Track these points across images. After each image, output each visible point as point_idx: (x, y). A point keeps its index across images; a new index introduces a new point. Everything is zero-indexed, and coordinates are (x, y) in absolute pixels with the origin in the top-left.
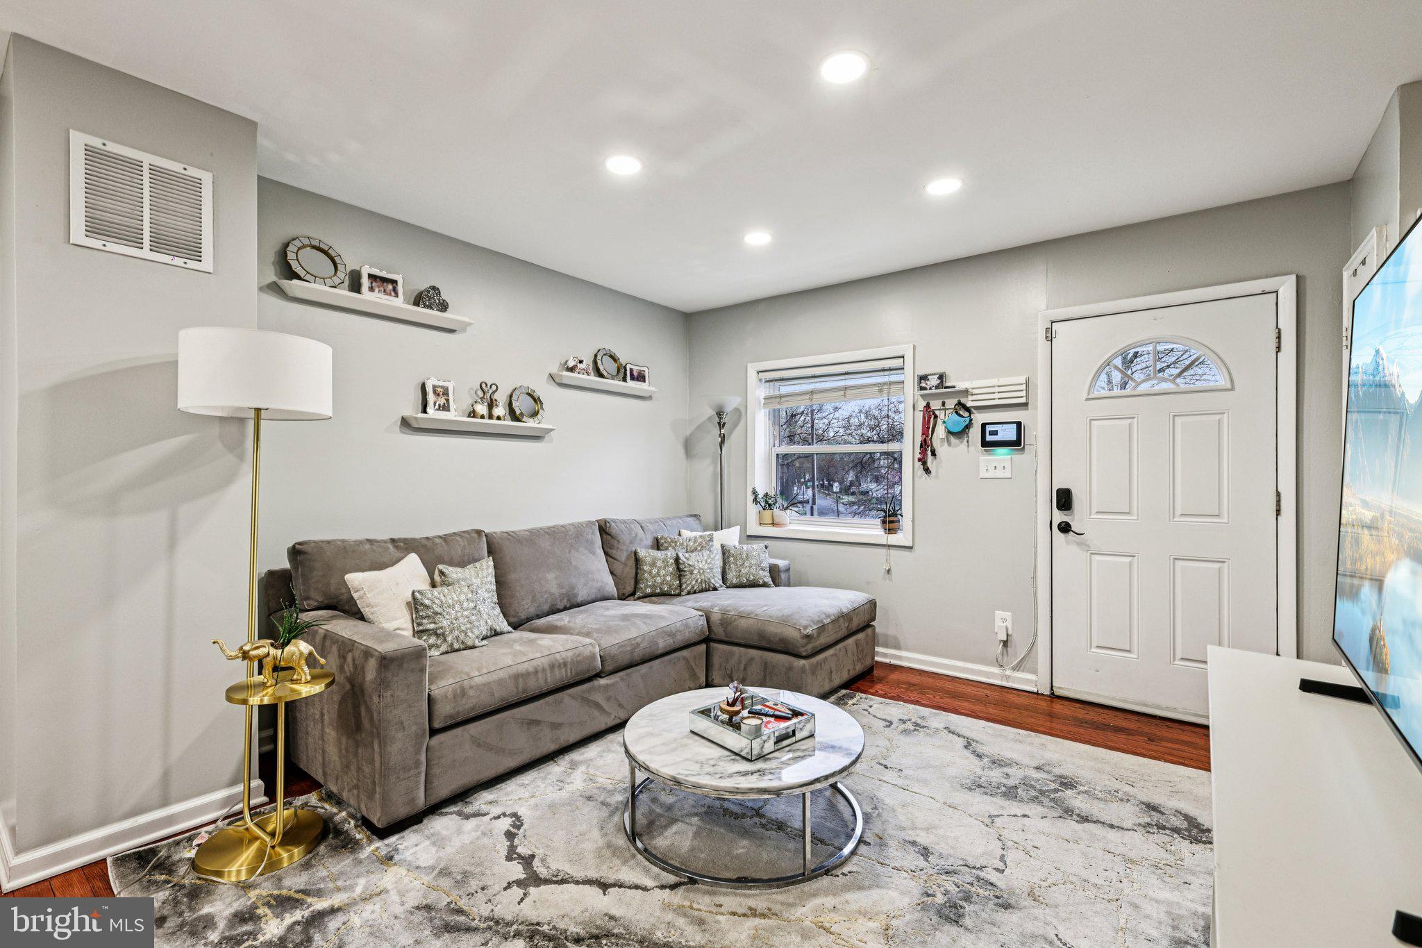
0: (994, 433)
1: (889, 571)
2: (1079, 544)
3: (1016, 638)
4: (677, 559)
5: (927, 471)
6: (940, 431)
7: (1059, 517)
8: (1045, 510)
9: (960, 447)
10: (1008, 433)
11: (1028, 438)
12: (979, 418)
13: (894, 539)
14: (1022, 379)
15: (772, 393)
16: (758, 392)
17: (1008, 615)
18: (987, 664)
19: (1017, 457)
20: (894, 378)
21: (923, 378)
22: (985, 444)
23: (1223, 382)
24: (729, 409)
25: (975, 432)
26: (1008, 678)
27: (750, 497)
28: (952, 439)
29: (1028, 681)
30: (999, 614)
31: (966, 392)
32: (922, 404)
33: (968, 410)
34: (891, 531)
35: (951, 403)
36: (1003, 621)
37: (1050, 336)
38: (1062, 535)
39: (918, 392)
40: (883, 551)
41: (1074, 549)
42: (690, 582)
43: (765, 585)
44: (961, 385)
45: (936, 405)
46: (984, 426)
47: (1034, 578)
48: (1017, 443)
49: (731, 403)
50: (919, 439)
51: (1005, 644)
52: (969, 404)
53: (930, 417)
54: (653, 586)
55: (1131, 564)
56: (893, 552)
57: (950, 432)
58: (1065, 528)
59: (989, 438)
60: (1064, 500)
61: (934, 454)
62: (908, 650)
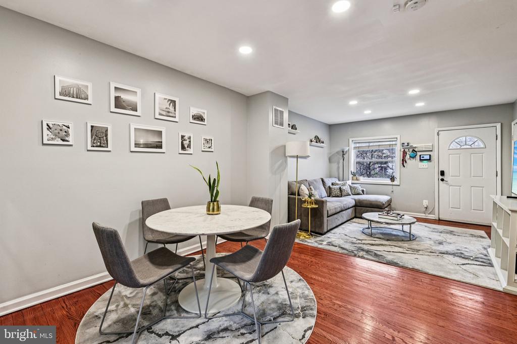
0: (423, 157)
1: (393, 191)
2: (446, 184)
3: (429, 207)
4: (340, 188)
5: (404, 166)
6: (408, 156)
7: (441, 177)
8: (437, 176)
9: (413, 161)
10: (428, 157)
11: (432, 159)
12: (419, 154)
13: (394, 183)
14: (431, 144)
15: (356, 146)
16: (352, 145)
17: (427, 201)
18: (421, 213)
19: (430, 163)
20: (394, 143)
21: (403, 144)
22: (420, 160)
23: (482, 146)
24: (345, 150)
25: (418, 157)
26: (427, 216)
27: (350, 173)
28: (411, 159)
29: (433, 217)
30: (424, 201)
31: (415, 147)
32: (402, 150)
33: (416, 151)
34: (393, 181)
35: (411, 150)
36: (425, 203)
37: (438, 134)
38: (442, 182)
39: (401, 147)
40: (391, 186)
41: (445, 185)
42: (344, 193)
43: (361, 194)
44: (414, 146)
45: (406, 150)
46: (420, 156)
47: (434, 192)
48: (429, 160)
49: (346, 149)
50: (402, 158)
51: (426, 208)
52: (416, 150)
53: (405, 153)
54: (335, 194)
55: (460, 188)
56: (393, 186)
57: (410, 157)
58: (442, 180)
59: (422, 158)
60: (442, 173)
61: (406, 162)
62: (398, 211)
